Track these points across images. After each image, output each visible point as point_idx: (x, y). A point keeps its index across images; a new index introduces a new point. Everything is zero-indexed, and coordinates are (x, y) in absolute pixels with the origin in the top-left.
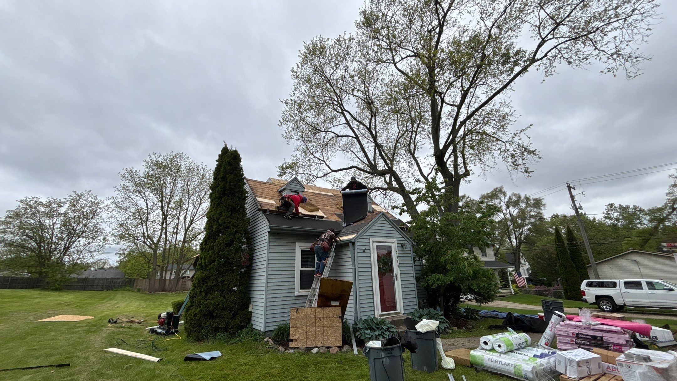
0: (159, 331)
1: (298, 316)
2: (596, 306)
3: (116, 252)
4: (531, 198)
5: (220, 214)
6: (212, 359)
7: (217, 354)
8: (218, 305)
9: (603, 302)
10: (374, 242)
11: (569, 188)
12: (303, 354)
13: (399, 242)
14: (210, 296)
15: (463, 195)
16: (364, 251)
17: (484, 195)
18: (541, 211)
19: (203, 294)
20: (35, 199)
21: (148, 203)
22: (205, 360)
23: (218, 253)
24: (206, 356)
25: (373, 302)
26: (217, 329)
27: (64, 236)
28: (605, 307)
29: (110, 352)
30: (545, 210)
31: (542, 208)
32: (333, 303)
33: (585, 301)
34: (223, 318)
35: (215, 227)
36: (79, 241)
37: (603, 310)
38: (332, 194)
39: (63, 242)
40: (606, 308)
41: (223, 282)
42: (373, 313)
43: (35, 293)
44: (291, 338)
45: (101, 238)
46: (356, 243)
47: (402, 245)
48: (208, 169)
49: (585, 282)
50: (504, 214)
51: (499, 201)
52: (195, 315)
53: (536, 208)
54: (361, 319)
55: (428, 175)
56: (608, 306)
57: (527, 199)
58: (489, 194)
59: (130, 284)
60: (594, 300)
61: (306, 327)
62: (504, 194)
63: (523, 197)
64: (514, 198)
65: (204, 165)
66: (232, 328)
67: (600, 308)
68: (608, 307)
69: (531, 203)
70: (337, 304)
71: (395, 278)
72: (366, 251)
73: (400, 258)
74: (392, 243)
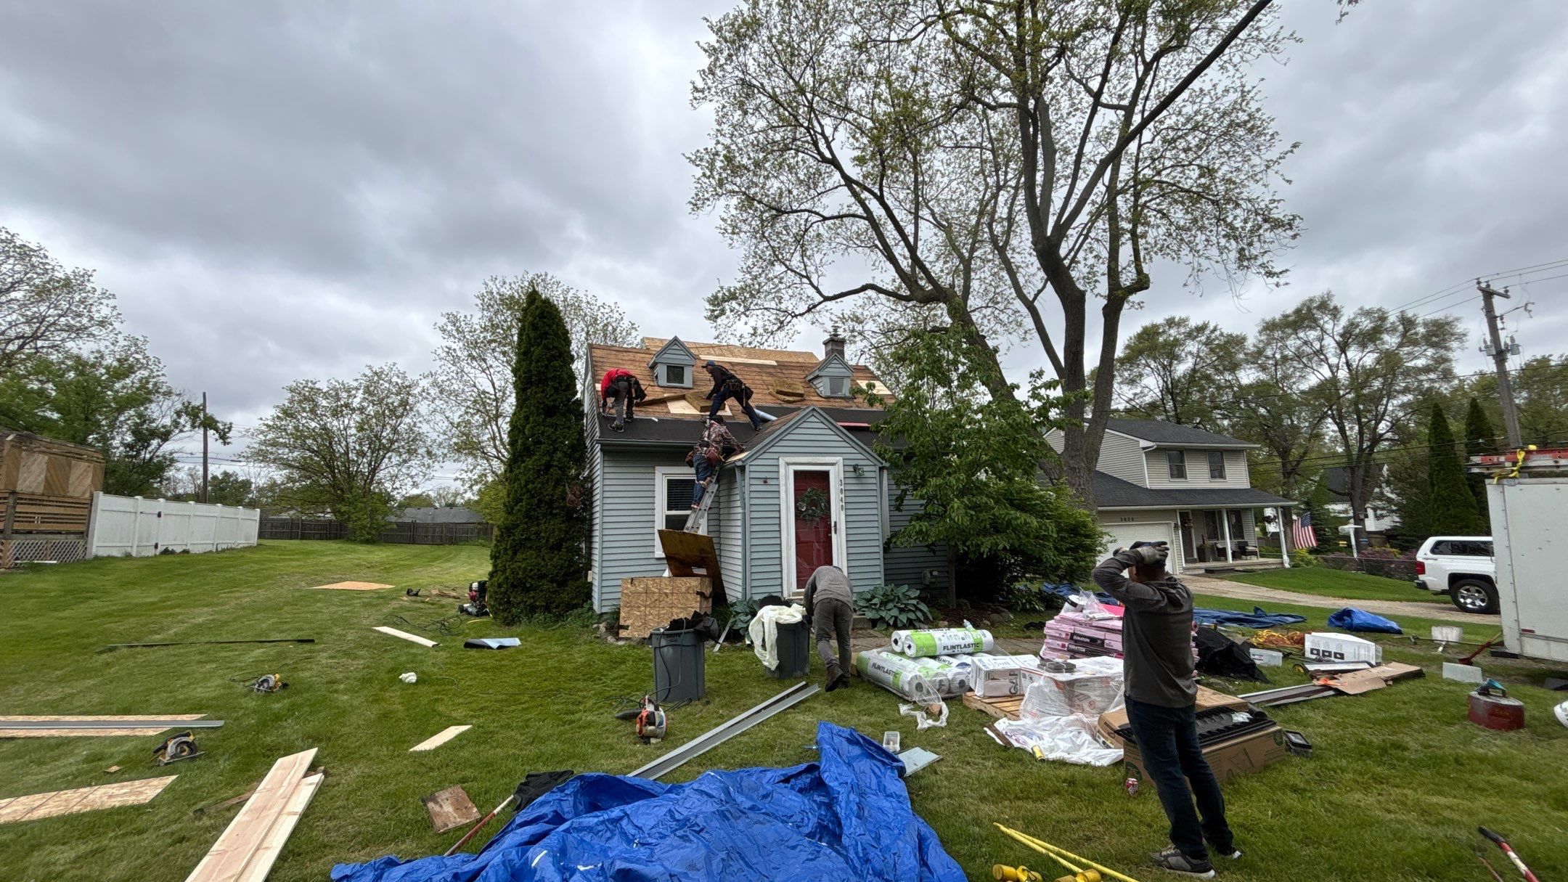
0: (470, 610)
1: (633, 589)
2: (1448, 598)
3: (454, 476)
4: (1420, 320)
5: (527, 418)
6: (501, 647)
7: (516, 642)
8: (531, 570)
9: (1468, 590)
10: (788, 464)
11: (1488, 294)
12: (634, 647)
13: (848, 462)
14: (519, 556)
15: (1200, 323)
16: (765, 482)
17: (1274, 320)
18: (1450, 355)
19: (510, 552)
20: (310, 384)
21: (495, 380)
22: (489, 648)
23: (526, 486)
24: (493, 643)
25: (781, 571)
26: (532, 609)
27: (365, 449)
28: (1469, 601)
29: (379, 632)
30: (1463, 349)
31: (1455, 345)
32: (696, 571)
33: (1423, 586)
34: (542, 591)
35: (520, 442)
36: (390, 458)
37: (1463, 609)
38: (774, 363)
39: (365, 460)
40: (1473, 603)
41: (538, 533)
42: (779, 589)
43: (333, 545)
44: (622, 623)
45: (422, 451)
46: (747, 467)
47: (856, 468)
48: (599, 303)
49: (1431, 541)
50: (1330, 366)
51: (1317, 333)
52: (500, 586)
53: (1433, 345)
54: (751, 598)
55: (1036, 296)
56: (1477, 598)
57: (1408, 323)
58: (1288, 316)
59: (485, 534)
60: (1445, 585)
61: (646, 607)
62: (1335, 313)
63: (1392, 318)
64: (1366, 324)
65: (590, 296)
66: (557, 607)
67: (1458, 603)
68: (1478, 603)
69: (1416, 334)
70: (703, 571)
71: (833, 529)
72: (770, 482)
73: (848, 494)
74: (833, 464)
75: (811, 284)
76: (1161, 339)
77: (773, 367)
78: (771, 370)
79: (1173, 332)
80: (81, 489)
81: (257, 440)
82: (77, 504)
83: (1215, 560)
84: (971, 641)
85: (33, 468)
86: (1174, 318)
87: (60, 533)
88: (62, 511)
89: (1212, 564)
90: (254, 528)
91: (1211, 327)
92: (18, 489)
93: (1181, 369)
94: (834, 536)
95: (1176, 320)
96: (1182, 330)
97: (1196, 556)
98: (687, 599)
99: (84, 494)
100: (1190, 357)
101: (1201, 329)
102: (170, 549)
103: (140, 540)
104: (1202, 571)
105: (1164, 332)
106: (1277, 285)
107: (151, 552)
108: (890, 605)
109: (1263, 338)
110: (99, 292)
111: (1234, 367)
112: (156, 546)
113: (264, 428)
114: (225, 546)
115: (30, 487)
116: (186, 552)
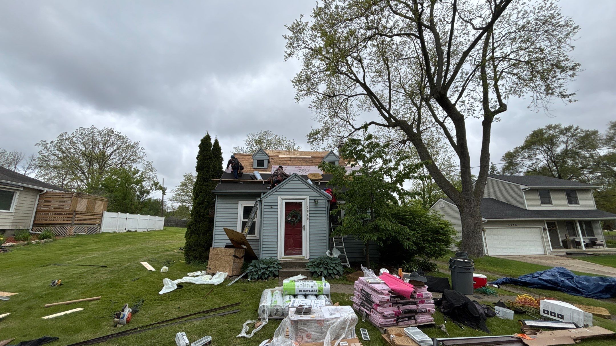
1: (213, 252)
10: (282, 199)
13: (311, 198)
15: (567, 126)
16: (271, 207)
25: (277, 247)
26: (196, 258)
29: (140, 264)
32: (242, 246)
38: (311, 157)
42: (275, 255)
46: (263, 201)
47: (315, 201)
54: (262, 259)
61: (216, 260)
65: (284, 137)
71: (303, 228)
72: (273, 207)
73: (311, 212)
74: (304, 199)
75: (350, 124)
76: (546, 136)
77: (309, 158)
78: (308, 160)
79: (551, 132)
80: (99, 210)
81: (175, 193)
82: (98, 215)
83: (575, 248)
84: (317, 288)
85: (82, 204)
86: (551, 125)
87: (91, 224)
88: (92, 217)
89: (571, 250)
90: (163, 223)
91: (575, 127)
92: (77, 210)
93: (559, 150)
94: (303, 232)
95: (553, 125)
96: (558, 130)
97: (562, 245)
98: (229, 258)
99: (100, 211)
100: (562, 144)
101: (568, 129)
102: (130, 230)
103: (119, 227)
104: (564, 254)
105: (546, 132)
106: (570, 101)
107: (123, 231)
108: (321, 266)
109: (612, 131)
110: (140, 148)
111: (594, 147)
112: (125, 229)
113: (177, 190)
114: (151, 230)
115: (81, 209)
116: (135, 231)
